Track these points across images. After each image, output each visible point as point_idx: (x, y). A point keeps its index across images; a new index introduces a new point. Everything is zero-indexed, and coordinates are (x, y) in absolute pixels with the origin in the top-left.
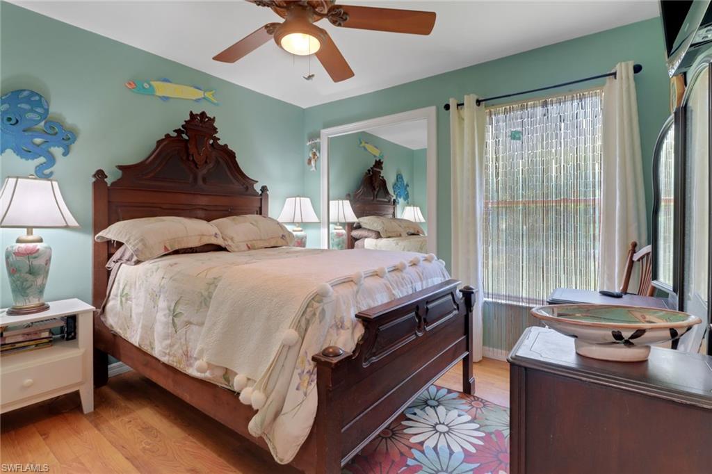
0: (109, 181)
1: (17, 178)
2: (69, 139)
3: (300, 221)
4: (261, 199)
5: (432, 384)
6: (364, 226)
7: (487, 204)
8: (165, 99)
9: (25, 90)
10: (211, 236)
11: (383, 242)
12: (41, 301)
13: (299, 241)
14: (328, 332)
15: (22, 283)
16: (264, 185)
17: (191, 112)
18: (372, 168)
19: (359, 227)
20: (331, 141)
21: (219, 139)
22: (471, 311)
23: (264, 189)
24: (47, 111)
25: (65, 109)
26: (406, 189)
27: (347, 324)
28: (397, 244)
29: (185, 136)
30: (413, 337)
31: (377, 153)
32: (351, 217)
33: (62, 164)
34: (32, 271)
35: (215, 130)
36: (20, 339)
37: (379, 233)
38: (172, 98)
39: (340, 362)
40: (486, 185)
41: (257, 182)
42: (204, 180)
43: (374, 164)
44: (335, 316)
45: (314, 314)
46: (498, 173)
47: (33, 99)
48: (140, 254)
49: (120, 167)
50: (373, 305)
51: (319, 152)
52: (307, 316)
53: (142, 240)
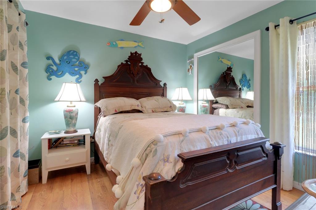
0: (100, 83)
1: (66, 83)
2: (87, 68)
3: (181, 99)
4: (163, 89)
5: (250, 199)
6: (219, 102)
7: (298, 88)
8: (122, 48)
9: (71, 51)
10: (136, 106)
11: (230, 111)
12: (75, 129)
13: (182, 109)
14: (158, 163)
15: (68, 122)
16: (165, 82)
17: (131, 52)
18: (225, 71)
19: (217, 102)
20: (199, 59)
21: (144, 63)
22: (279, 159)
23: (165, 84)
24: (79, 58)
25: (86, 56)
26: (248, 82)
27: (171, 159)
28: (238, 112)
29: (129, 63)
30: (225, 172)
31: (229, 64)
32: (211, 97)
33: (85, 77)
34: (71, 118)
35: (141, 59)
36: (68, 143)
37: (228, 105)
38: (124, 47)
39: (155, 184)
40: (298, 75)
41: (161, 81)
42: (137, 82)
43: (226, 69)
44: (164, 154)
45: (151, 151)
46: (308, 67)
47: (74, 54)
48: (105, 112)
49: (104, 77)
50: (193, 149)
51: (193, 65)
52: (147, 152)
53: (106, 107)
